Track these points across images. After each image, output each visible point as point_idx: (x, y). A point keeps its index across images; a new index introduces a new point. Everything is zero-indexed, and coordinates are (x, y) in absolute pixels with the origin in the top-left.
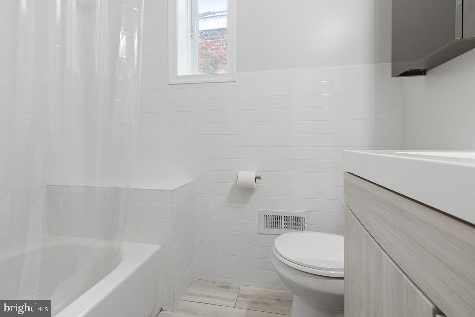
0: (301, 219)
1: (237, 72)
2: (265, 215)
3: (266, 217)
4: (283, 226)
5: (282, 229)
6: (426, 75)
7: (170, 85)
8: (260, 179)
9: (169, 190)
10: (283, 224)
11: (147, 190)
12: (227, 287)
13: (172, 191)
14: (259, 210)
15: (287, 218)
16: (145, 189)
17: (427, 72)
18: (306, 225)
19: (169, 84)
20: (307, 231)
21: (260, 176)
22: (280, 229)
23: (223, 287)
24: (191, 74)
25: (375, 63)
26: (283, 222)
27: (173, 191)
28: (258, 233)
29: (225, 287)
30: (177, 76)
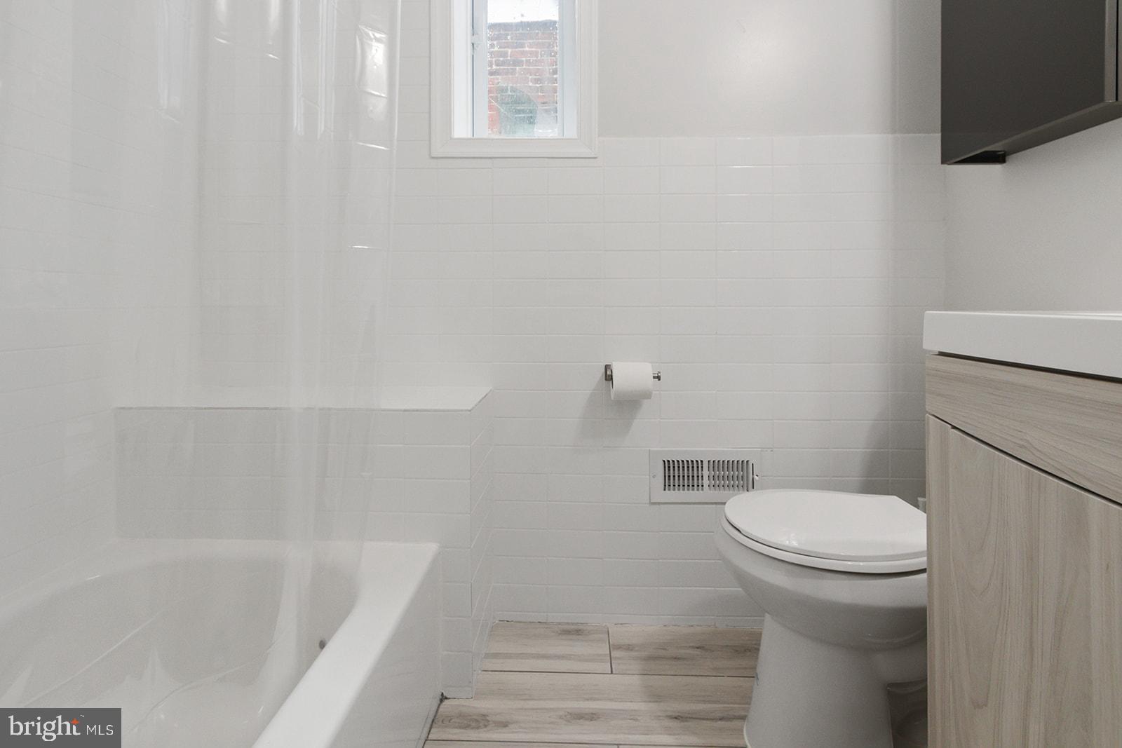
0: (743, 465)
1: (599, 136)
2: (664, 461)
3: (668, 465)
4: (706, 482)
5: (702, 490)
6: (1004, 165)
7: (433, 158)
8: (659, 380)
9: (462, 411)
10: (706, 477)
11: (405, 411)
12: (578, 632)
13: (469, 413)
14: (651, 449)
15: (715, 465)
16: (401, 410)
17: (1007, 158)
18: (755, 477)
19: (433, 156)
20: (759, 490)
21: (659, 372)
22: (698, 490)
23: (570, 632)
24: (470, 136)
25: (894, 131)
26: (706, 473)
27: (470, 411)
28: (648, 502)
29: (574, 632)
30: (451, 139)
